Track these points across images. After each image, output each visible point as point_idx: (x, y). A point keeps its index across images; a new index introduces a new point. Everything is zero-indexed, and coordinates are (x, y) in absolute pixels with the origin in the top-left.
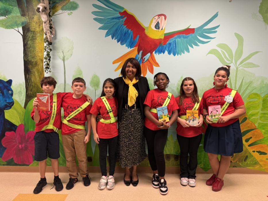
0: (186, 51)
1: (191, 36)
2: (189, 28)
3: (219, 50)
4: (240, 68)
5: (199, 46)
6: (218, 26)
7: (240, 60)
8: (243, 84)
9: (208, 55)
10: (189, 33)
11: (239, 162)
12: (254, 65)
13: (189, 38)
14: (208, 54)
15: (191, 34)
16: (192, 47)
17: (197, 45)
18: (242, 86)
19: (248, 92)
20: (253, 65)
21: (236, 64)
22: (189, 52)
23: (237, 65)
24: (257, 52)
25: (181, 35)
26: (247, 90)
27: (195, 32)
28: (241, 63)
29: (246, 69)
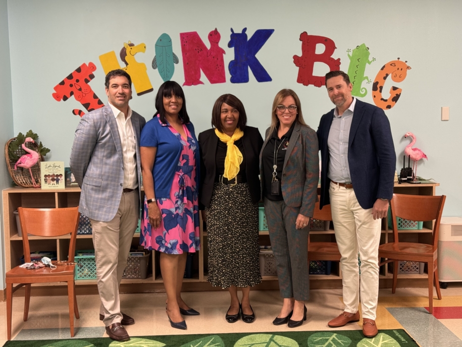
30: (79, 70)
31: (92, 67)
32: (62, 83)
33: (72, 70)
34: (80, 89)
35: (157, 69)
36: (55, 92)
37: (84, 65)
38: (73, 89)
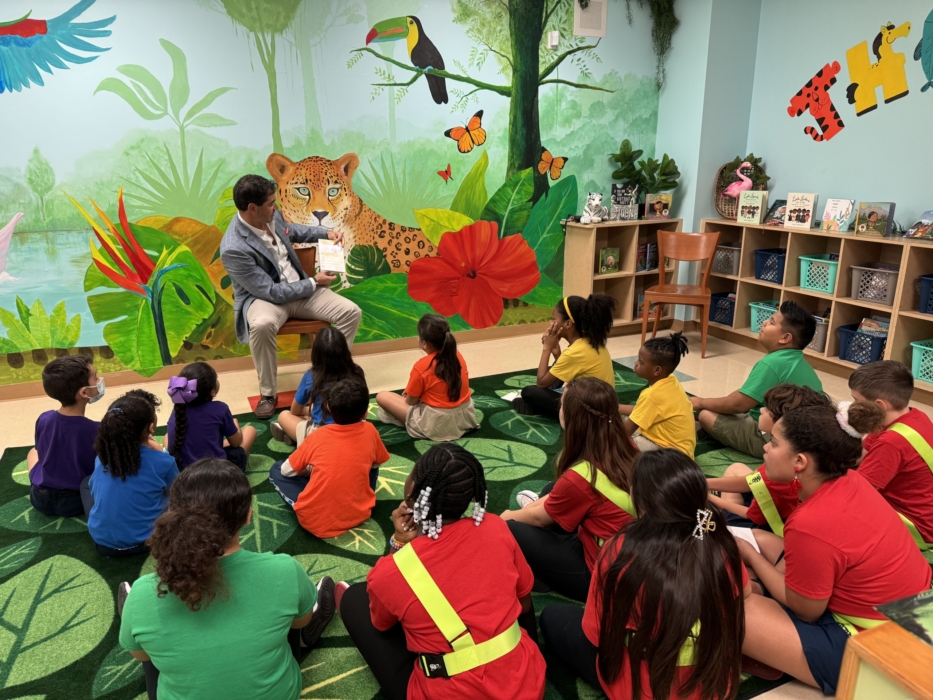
0: (34, 80)
1: (38, 40)
2: (29, 18)
3: (127, 80)
4: (190, 128)
5: (67, 68)
6: (113, 19)
7: (185, 106)
8: (204, 166)
9: (98, 93)
10: (32, 33)
11: (228, 346)
12: (222, 119)
13: (34, 46)
14: (98, 89)
15: (38, 35)
16: (50, 71)
17: (61, 66)
18: (203, 172)
19: (218, 184)
20: (222, 122)
21: (177, 118)
22: (42, 83)
23: (181, 121)
24: (223, 90)
25: (8, 37)
26: (217, 181)
27: (49, 30)
28: (190, 115)
29: (204, 130)
30: (820, 74)
31: (836, 67)
32: (800, 93)
33: (812, 74)
34: (817, 100)
35: (920, 60)
36: (790, 105)
37: (828, 65)
38: (810, 100)
